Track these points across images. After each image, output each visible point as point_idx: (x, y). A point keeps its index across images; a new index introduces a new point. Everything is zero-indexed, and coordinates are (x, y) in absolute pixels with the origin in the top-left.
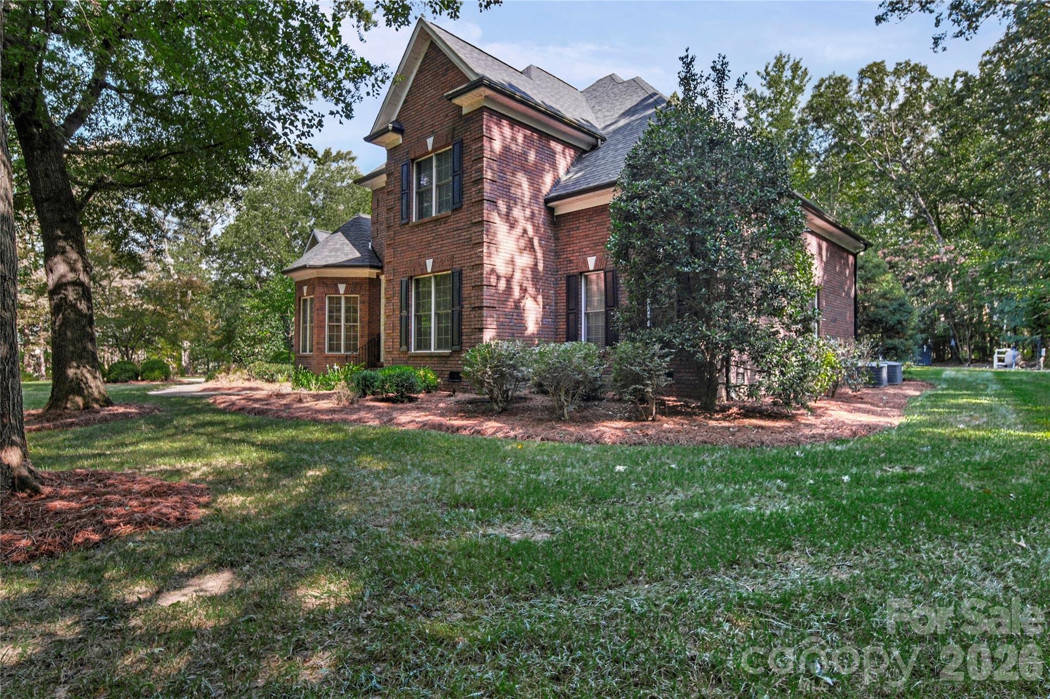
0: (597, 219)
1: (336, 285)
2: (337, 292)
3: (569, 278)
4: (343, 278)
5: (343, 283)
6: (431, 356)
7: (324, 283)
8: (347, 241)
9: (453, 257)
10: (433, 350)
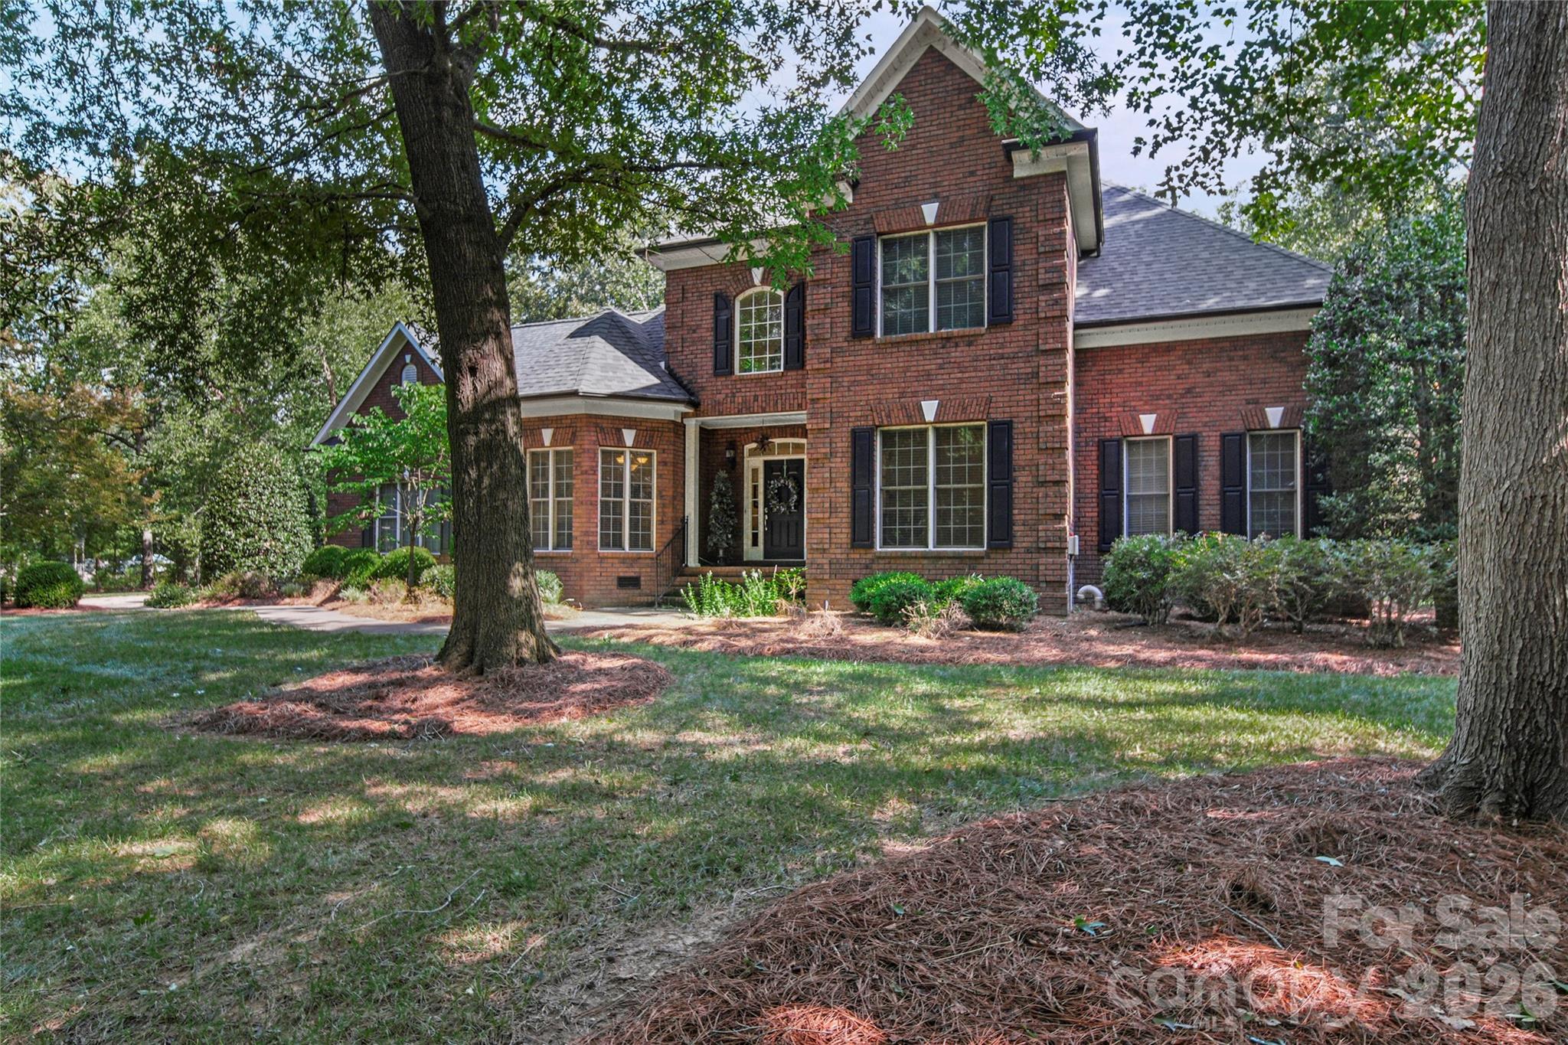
0: (1156, 361)
1: (619, 431)
2: (620, 442)
3: (1102, 444)
4: (630, 419)
5: (630, 427)
6: (925, 556)
7: (597, 425)
8: (619, 354)
9: (989, 400)
10: (931, 547)
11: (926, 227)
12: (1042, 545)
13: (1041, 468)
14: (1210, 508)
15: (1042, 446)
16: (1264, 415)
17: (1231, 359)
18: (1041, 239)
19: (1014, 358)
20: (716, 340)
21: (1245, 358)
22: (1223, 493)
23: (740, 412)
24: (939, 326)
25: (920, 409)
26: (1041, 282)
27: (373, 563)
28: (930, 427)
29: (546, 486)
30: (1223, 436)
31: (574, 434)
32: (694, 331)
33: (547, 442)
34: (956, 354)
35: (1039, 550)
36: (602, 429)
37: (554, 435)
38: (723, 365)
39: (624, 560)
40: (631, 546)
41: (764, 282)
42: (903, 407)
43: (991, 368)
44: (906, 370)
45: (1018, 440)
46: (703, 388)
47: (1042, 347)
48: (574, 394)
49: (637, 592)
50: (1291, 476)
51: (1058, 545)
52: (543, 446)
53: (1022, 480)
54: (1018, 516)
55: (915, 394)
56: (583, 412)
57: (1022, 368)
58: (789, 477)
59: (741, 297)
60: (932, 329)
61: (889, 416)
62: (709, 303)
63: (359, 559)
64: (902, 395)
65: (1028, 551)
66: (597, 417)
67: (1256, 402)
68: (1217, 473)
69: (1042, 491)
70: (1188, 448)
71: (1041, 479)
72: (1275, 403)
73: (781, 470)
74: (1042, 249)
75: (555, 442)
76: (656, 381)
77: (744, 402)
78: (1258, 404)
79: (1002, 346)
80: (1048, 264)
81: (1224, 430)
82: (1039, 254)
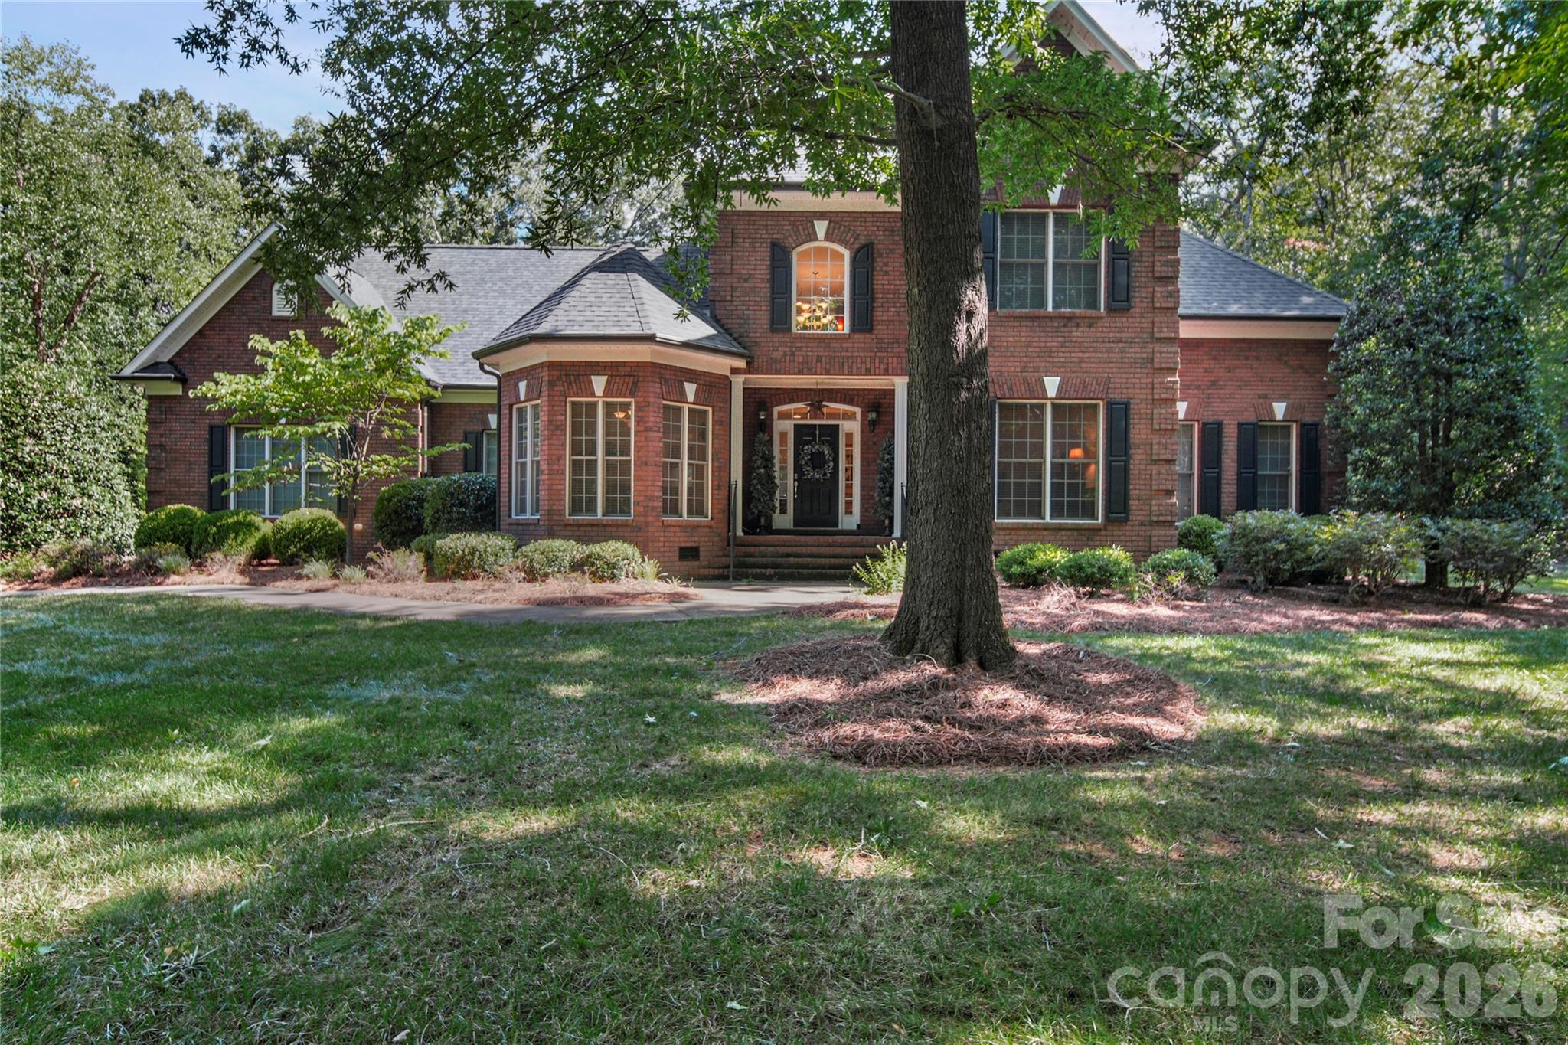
11: (1048, 206)
12: (1155, 519)
13: (1155, 447)
14: (1229, 490)
15: (1156, 427)
16: (1272, 410)
17: (1247, 358)
18: (1158, 233)
19: (1131, 343)
20: (773, 293)
21: (1257, 358)
22: (1239, 474)
23: (800, 373)
24: (1056, 306)
25: (1042, 383)
26: (1157, 275)
27: (258, 529)
28: (1049, 403)
29: (594, 443)
30: (1240, 425)
31: (635, 384)
32: (746, 281)
33: (599, 391)
34: (1077, 334)
35: (1152, 523)
36: (666, 381)
37: (608, 383)
38: (780, 318)
39: (684, 527)
40: (690, 513)
41: (827, 238)
42: (1026, 381)
43: (1109, 350)
44: (1028, 345)
45: (1134, 420)
46: (756, 343)
47: (1157, 335)
48: (651, 339)
49: (696, 563)
50: (1288, 462)
51: (1169, 518)
52: (593, 395)
53: (1137, 457)
54: (1134, 492)
55: (1036, 369)
56: (648, 359)
57: (1135, 352)
58: (822, 442)
59: (800, 249)
60: (1050, 309)
61: (1010, 389)
62: (764, 252)
63: (239, 523)
64: (1024, 370)
65: (1142, 524)
66: (661, 366)
67: (1265, 397)
68: (1235, 457)
69: (1155, 469)
70: (1212, 435)
71: (1155, 457)
72: (1280, 399)
73: (813, 435)
74: (1158, 244)
75: (608, 392)
76: (713, 332)
77: (805, 362)
78: (1267, 399)
79: (1121, 330)
80: (1163, 259)
81: (1241, 419)
82: (1155, 248)
